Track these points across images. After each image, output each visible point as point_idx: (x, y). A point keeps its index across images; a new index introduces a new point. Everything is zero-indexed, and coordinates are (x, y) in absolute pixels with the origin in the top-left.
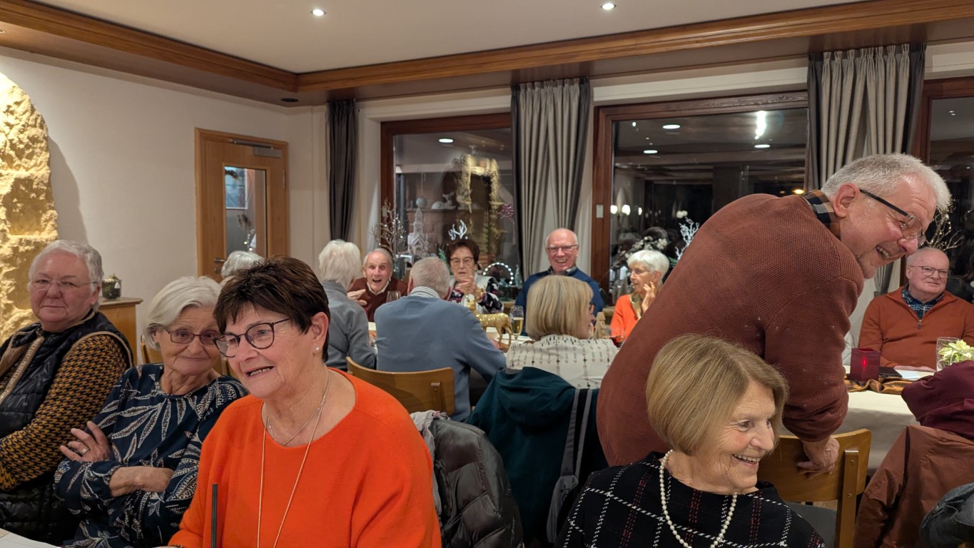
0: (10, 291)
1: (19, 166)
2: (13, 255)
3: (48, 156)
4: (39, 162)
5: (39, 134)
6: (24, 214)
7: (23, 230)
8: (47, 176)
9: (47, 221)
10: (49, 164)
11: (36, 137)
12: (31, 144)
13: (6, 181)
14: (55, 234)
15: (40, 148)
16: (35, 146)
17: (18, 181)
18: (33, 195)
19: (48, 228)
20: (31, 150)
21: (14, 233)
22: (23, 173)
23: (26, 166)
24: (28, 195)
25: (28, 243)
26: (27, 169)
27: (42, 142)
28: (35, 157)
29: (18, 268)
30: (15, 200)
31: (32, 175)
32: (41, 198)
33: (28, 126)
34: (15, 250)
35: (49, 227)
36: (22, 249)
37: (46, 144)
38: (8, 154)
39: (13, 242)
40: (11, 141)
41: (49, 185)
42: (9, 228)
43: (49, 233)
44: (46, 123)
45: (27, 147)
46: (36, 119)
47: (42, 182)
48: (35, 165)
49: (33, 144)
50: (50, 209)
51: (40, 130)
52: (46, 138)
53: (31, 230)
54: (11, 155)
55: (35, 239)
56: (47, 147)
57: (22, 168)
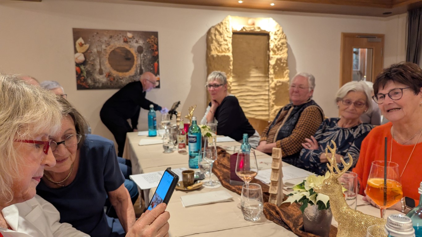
0: (274, 100)
1: (278, 54)
2: (275, 87)
3: (287, 49)
5: (284, 41)
6: (279, 72)
7: (278, 78)
8: (287, 57)
9: (286, 74)
10: (287, 52)
13: (273, 60)
14: (288, 79)
15: (285, 47)
17: (278, 60)
18: (282, 64)
21: (275, 79)
22: (279, 57)
24: (280, 64)
25: (280, 82)
26: (280, 55)
27: (285, 44)
28: (283, 50)
29: (277, 91)
30: (276, 67)
32: (284, 65)
33: (281, 39)
34: (276, 85)
35: (286, 76)
36: (278, 84)
39: (275, 82)
40: (276, 45)
41: (287, 60)
42: (274, 77)
43: (286, 79)
44: (287, 37)
45: (281, 47)
46: (284, 36)
47: (285, 59)
48: (283, 53)
49: (283, 45)
50: (287, 69)
52: (287, 43)
53: (281, 78)
54: (275, 50)
55: (282, 80)
56: (287, 46)
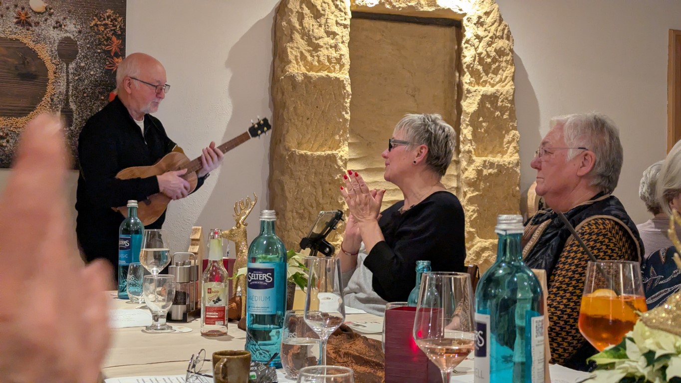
0: (473, 218)
1: (485, 82)
2: (477, 178)
3: (513, 70)
4: (504, 77)
5: (505, 46)
6: (488, 135)
7: (486, 153)
8: (512, 91)
9: (509, 142)
10: (513, 79)
11: (503, 49)
12: (497, 57)
13: (473, 98)
14: (516, 157)
15: (505, 61)
16: (501, 59)
17: (485, 98)
19: (509, 151)
20: (497, 64)
21: (478, 155)
22: (488, 90)
23: (492, 82)
24: (493, 113)
25: (492, 165)
26: (493, 86)
27: (508, 55)
28: (501, 71)
29: (481, 193)
30: (481, 119)
31: (497, 91)
32: (505, 117)
33: (496, 38)
34: (479, 172)
35: (511, 149)
36: (485, 172)
37: (512, 57)
38: (476, 69)
39: (478, 164)
40: (480, 54)
41: (512, 102)
42: (474, 149)
43: (511, 156)
44: (512, 34)
45: (494, 60)
46: (504, 29)
47: (507, 99)
48: (501, 81)
49: (500, 57)
50: (512, 129)
51: (507, 42)
52: (511, 50)
53: (493, 152)
54: (479, 70)
55: (498, 161)
56: (513, 60)
57: (488, 85)
